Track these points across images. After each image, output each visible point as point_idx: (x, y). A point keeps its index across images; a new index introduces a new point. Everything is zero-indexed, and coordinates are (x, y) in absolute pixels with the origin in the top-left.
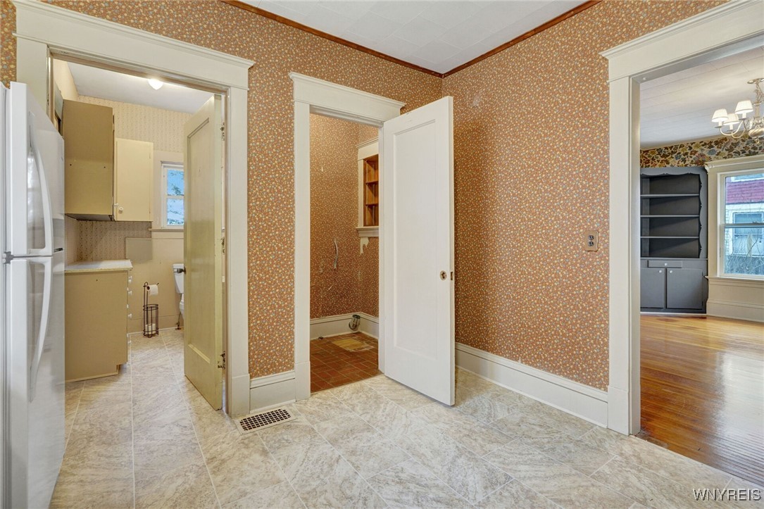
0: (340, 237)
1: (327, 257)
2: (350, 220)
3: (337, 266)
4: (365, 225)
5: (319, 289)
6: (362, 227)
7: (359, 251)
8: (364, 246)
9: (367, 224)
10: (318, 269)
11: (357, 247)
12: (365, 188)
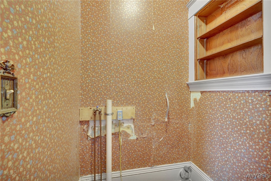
0: (171, 91)
1: (159, 110)
2: (180, 75)
3: (169, 118)
4: (196, 79)
5: (151, 140)
6: (194, 81)
7: (190, 104)
8: (195, 100)
9: (198, 77)
10: (150, 122)
11: (188, 101)
12: (196, 43)
